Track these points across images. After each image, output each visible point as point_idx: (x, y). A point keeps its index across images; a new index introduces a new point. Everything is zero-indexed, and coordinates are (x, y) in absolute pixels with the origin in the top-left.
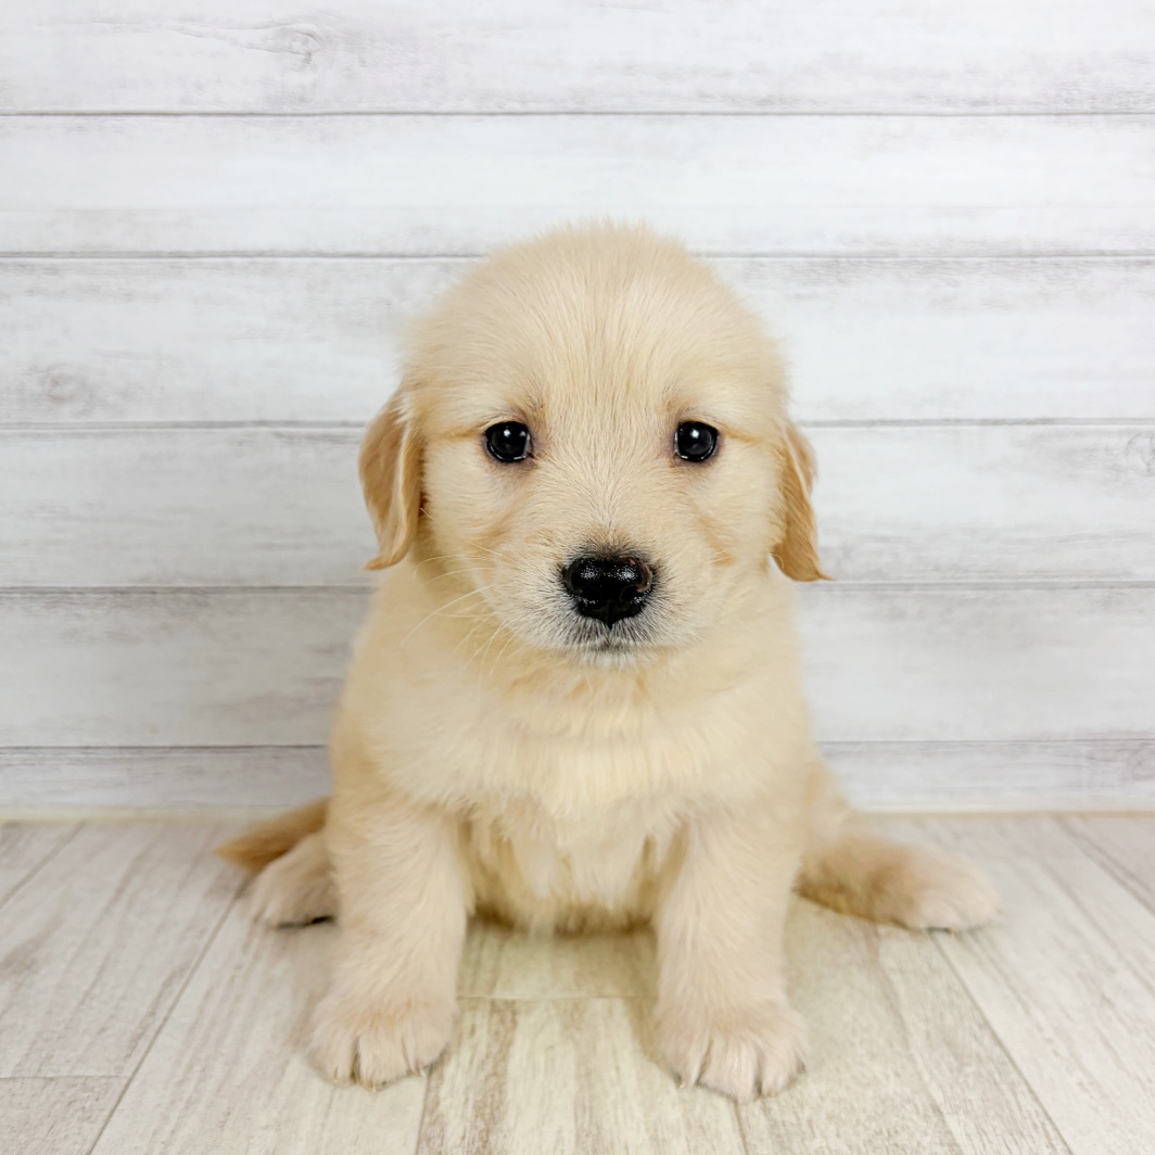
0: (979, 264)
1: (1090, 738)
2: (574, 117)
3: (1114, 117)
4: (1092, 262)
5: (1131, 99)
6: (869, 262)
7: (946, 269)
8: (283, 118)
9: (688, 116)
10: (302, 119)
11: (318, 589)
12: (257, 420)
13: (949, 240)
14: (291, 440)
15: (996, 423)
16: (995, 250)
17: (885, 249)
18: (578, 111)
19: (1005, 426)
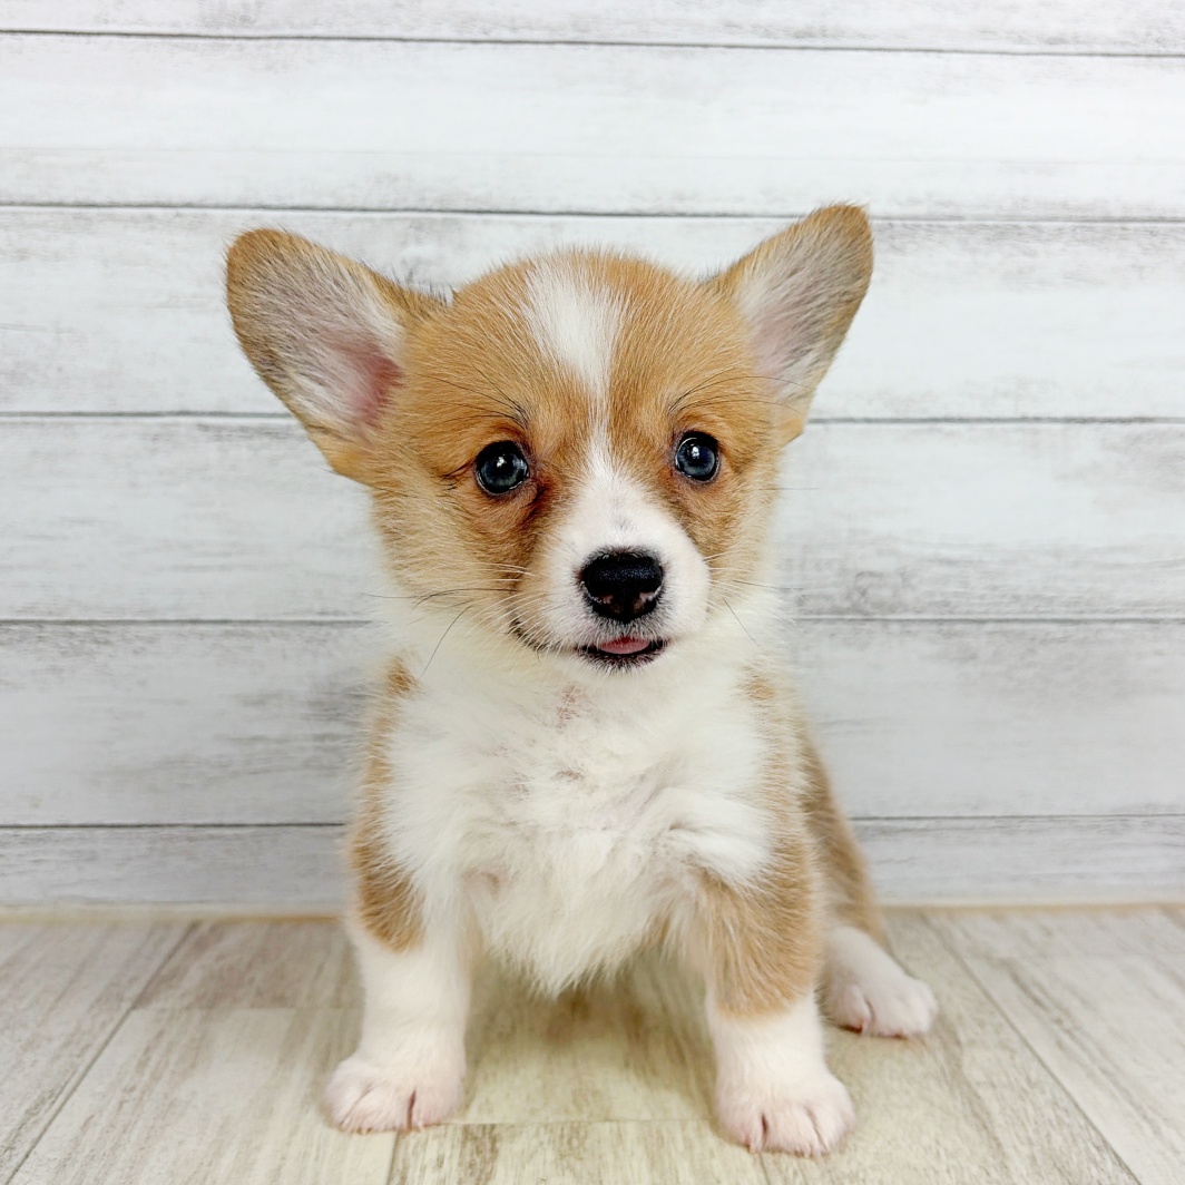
0: (1060, 229)
2: (573, 46)
6: (930, 226)
7: (1020, 234)
8: (220, 41)
9: (711, 49)
10: (244, 42)
11: (248, 622)
12: (178, 409)
13: (1025, 200)
14: (219, 434)
15: (1084, 421)
16: (1079, 214)
17: (948, 211)
18: (579, 40)
19: (1094, 425)
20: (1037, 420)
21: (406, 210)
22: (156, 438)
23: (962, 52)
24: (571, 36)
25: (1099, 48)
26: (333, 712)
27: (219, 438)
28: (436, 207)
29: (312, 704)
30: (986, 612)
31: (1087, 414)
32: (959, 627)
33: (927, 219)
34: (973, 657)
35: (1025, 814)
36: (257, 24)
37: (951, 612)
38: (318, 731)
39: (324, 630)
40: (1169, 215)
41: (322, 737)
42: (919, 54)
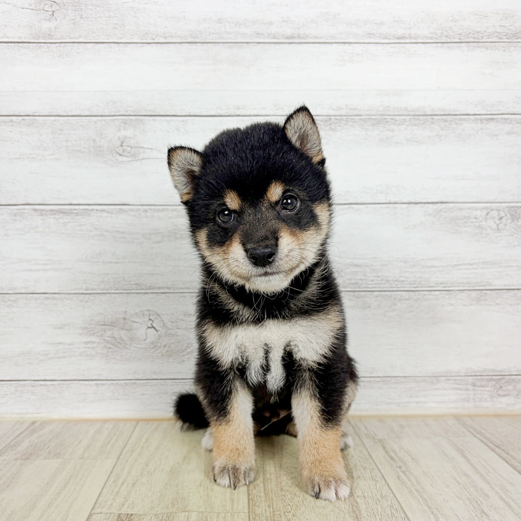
0: (404, 119)
1: (472, 374)
2: (190, 44)
3: (472, 44)
4: (464, 119)
5: (481, 35)
6: (347, 119)
7: (387, 122)
8: (39, 44)
9: (250, 44)
10: (49, 45)
11: (55, 293)
12: (24, 203)
13: (388, 107)
14: (42, 213)
15: (417, 203)
16: (413, 113)
17: (355, 113)
18: (193, 41)
19: (422, 205)
20: (396, 203)
21: (120, 115)
22: (15, 215)
23: (360, 43)
24: (190, 40)
25: (420, 41)
26: (92, 332)
27: (42, 215)
28: (133, 114)
29: (82, 328)
30: (374, 287)
31: (418, 201)
32: (362, 293)
33: (345, 116)
34: (369, 307)
35: (393, 375)
36: (55, 36)
37: (359, 287)
38: (85, 340)
39: (88, 296)
40: (452, 113)
41: (88, 343)
42: (342, 44)
